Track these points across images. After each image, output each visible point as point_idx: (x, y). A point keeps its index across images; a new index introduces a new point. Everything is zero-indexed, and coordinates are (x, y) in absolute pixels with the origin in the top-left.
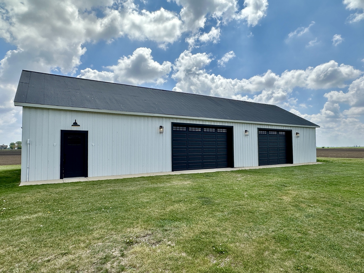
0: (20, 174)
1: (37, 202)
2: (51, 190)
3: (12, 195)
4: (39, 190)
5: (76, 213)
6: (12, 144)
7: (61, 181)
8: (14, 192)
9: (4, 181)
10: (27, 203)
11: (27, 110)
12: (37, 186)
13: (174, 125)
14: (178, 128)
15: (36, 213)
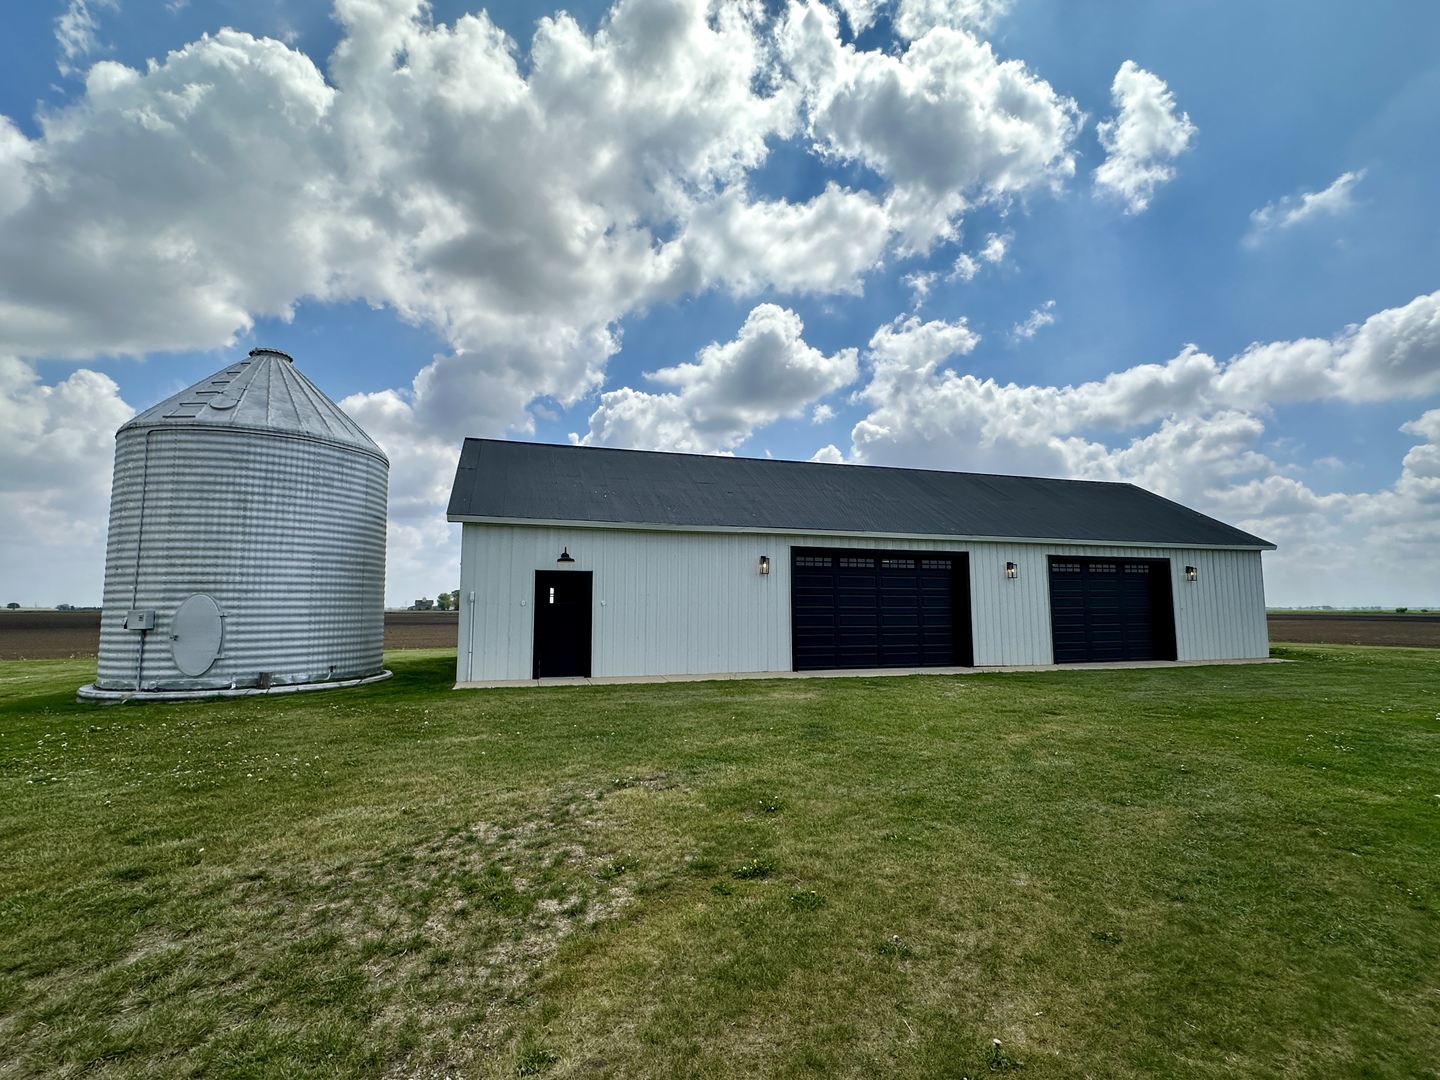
0: (454, 668)
1: (482, 717)
2: (509, 698)
3: (440, 704)
4: (488, 697)
5: (546, 738)
6: (443, 598)
7: (534, 684)
8: (443, 699)
9: (427, 680)
10: (465, 718)
11: (471, 529)
12: (486, 691)
13: (796, 552)
14: (809, 562)
15: (476, 734)
